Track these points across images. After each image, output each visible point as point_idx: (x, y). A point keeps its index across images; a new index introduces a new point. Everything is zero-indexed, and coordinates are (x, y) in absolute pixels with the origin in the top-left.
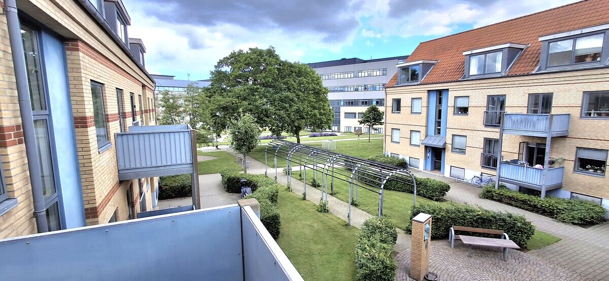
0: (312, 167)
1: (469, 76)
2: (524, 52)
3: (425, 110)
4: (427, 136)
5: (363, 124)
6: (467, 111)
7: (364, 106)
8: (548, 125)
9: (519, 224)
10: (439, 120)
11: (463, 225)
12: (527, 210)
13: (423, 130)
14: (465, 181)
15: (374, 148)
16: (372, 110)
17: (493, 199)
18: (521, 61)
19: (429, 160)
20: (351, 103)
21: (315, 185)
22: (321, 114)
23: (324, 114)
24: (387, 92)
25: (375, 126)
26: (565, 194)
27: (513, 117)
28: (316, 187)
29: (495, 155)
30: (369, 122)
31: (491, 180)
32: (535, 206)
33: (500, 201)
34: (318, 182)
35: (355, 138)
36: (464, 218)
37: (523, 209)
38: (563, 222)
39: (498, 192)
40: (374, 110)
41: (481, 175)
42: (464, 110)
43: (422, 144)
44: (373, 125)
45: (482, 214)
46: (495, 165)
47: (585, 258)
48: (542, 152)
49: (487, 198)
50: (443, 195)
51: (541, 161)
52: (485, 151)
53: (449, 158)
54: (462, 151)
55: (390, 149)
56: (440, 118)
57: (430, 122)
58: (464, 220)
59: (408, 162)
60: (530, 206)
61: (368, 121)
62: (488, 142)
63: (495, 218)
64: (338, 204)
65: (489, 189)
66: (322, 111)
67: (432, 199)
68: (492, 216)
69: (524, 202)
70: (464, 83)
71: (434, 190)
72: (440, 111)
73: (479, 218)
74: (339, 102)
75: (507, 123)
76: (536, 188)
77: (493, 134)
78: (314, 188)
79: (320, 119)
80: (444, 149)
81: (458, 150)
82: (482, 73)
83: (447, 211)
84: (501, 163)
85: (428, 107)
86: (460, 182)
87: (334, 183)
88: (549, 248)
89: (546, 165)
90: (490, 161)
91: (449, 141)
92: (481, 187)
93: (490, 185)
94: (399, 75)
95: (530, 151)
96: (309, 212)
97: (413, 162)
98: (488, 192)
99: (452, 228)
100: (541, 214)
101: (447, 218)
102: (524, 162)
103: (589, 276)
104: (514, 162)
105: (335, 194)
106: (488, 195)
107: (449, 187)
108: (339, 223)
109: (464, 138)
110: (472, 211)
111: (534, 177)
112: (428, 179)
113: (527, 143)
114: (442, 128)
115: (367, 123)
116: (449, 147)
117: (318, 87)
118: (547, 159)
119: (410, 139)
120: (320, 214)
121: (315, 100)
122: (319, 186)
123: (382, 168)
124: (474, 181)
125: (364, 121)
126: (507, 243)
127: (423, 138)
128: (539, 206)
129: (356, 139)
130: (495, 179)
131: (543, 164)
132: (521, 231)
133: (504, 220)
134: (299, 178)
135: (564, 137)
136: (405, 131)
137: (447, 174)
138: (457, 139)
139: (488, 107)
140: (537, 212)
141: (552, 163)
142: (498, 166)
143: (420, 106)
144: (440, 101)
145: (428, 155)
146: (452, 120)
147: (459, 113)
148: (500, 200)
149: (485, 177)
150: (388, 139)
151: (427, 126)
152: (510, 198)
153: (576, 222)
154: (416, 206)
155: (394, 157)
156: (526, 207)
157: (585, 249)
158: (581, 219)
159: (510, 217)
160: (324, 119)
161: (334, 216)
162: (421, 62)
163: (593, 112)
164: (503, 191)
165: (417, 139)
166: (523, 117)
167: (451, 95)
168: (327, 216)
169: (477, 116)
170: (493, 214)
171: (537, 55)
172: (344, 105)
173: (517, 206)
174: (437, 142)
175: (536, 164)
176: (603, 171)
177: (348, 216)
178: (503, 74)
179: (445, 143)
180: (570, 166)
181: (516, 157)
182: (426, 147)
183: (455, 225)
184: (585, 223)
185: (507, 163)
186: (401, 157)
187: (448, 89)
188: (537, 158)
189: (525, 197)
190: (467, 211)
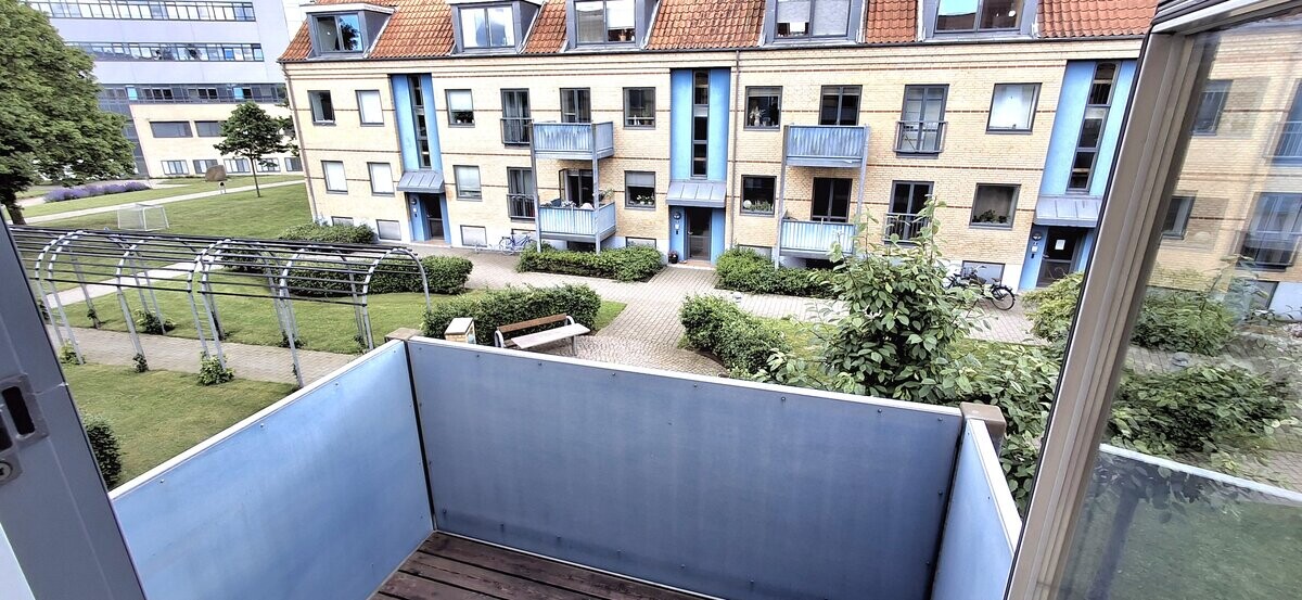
0: (132, 282)
1: (464, 49)
2: (543, 12)
3: (389, 118)
4: (404, 172)
5: (231, 155)
6: (472, 118)
7: (210, 102)
8: (591, 142)
9: (583, 298)
10: (424, 138)
11: (511, 322)
12: (582, 275)
13: (394, 159)
14: (489, 248)
15: (278, 209)
16: (249, 116)
17: (537, 270)
18: (541, 28)
19: (419, 221)
20: (165, 94)
21: (154, 327)
22: (84, 132)
23: (99, 131)
24: (290, 73)
25: (264, 156)
26: (619, 242)
27: (546, 129)
28: (161, 333)
29: (528, 196)
30: (249, 146)
31: (528, 240)
32: (591, 267)
33: (547, 270)
34: (163, 319)
35: (215, 192)
36: (511, 310)
37: (578, 274)
38: (624, 281)
39: (542, 257)
40: (251, 116)
41: (513, 233)
42: (465, 117)
43: (398, 189)
44: (260, 152)
45: (535, 295)
46: (530, 212)
47: (652, 320)
48: (589, 182)
49: (529, 270)
50: (464, 281)
51: (588, 198)
52: (511, 191)
53: (456, 211)
54: (476, 195)
55: (327, 209)
56: (424, 133)
57: (406, 143)
58: (512, 312)
59: (376, 231)
60: (586, 268)
61: (242, 145)
62: (514, 173)
63: (552, 297)
64: (248, 354)
65: (529, 255)
66: (88, 123)
67: (447, 293)
68: (549, 296)
69: (578, 264)
70: (457, 62)
71: (448, 276)
72: (422, 120)
73: (532, 304)
74: (122, 90)
75: (539, 139)
76: (588, 239)
77: (520, 159)
78: (155, 338)
79: (89, 147)
80: (444, 194)
81: (468, 194)
82: (486, 45)
83: (484, 305)
84: (539, 208)
85: (395, 110)
86: (481, 251)
87: (219, 311)
88: (617, 320)
89: (596, 204)
90: (522, 208)
91: (449, 178)
92: (516, 254)
93: (528, 246)
94: (312, 33)
95: (573, 182)
96: (178, 394)
97: (387, 229)
98: (530, 259)
99: (498, 332)
100: (599, 277)
101: (487, 317)
102: (567, 202)
103: (660, 341)
104: (556, 204)
105: (228, 335)
106: (530, 265)
107: (470, 265)
108: (275, 392)
109: (475, 171)
110: (520, 296)
111: (582, 223)
112: (432, 257)
113: (568, 171)
114: (432, 152)
115: (243, 151)
116: (451, 190)
117: (49, 49)
118: (595, 194)
119: (370, 180)
120: (210, 389)
121: (50, 90)
122: (169, 328)
123: (345, 252)
124: (505, 246)
125: (233, 145)
126: (575, 329)
127: (398, 176)
128: (596, 266)
129: (219, 192)
130: (535, 236)
131: (592, 203)
132: (586, 307)
133: (564, 297)
134: (91, 322)
135: (610, 157)
136: (356, 166)
137: (456, 242)
138: (463, 173)
139: (504, 110)
140: (594, 275)
141: (601, 197)
142: (536, 214)
143: (373, 108)
144: (417, 99)
145: (415, 210)
146: (449, 138)
147: (459, 121)
148: (547, 267)
149: (519, 235)
150: (318, 186)
151: (401, 152)
152: (559, 262)
153: (637, 277)
154: (433, 312)
155: (342, 225)
156: (581, 271)
157: (651, 309)
158: (641, 272)
159: (570, 290)
160: (103, 145)
161: (250, 382)
162: (361, 6)
163: (635, 118)
164: (548, 255)
165: (385, 179)
166: (559, 129)
167: (439, 85)
168: (236, 389)
169: (489, 126)
170: (548, 292)
171: (561, 21)
172: (140, 101)
173: (569, 273)
174: (427, 184)
175: (584, 202)
176: (654, 202)
177: (295, 372)
178: (519, 50)
179: (443, 183)
180: (620, 199)
181: (556, 195)
182: (408, 195)
183: (501, 325)
184: (646, 275)
185: (547, 206)
186: (357, 224)
187: (430, 74)
188: (583, 191)
189: (577, 256)
190: (513, 297)
